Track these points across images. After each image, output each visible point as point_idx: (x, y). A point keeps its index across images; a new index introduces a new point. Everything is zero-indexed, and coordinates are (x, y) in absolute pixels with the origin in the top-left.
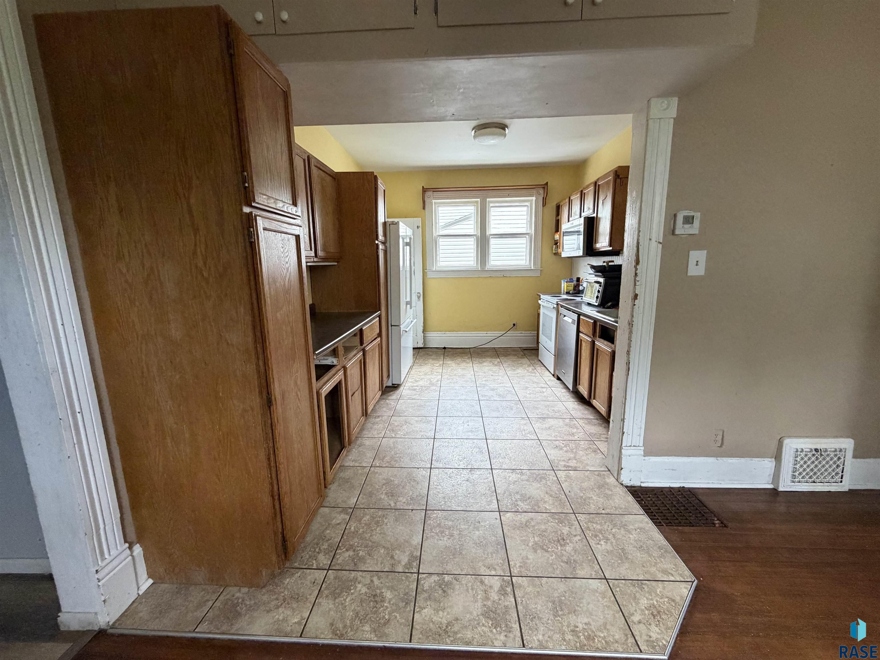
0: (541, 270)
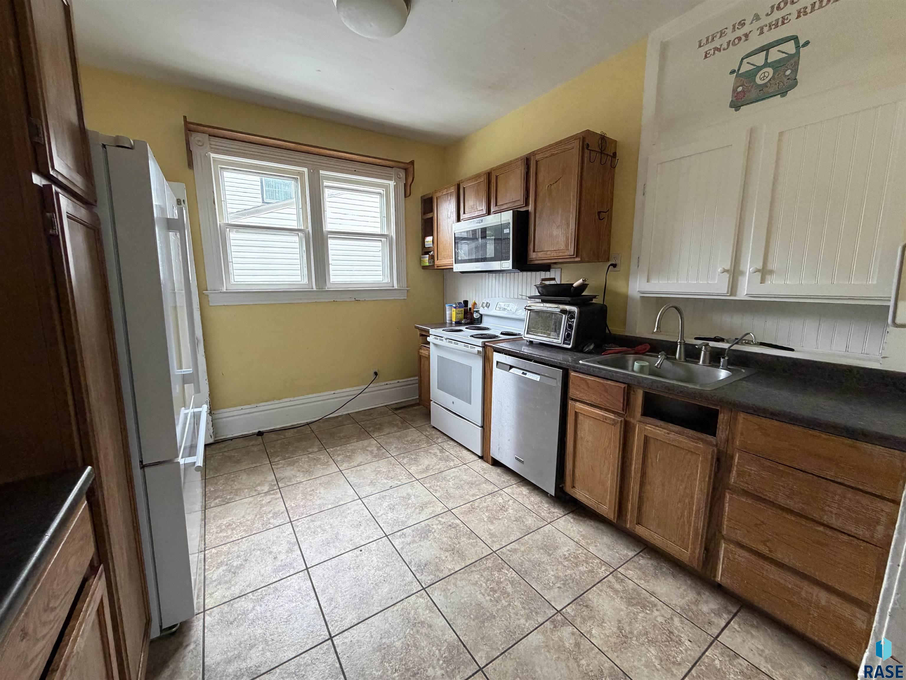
0: (408, 291)
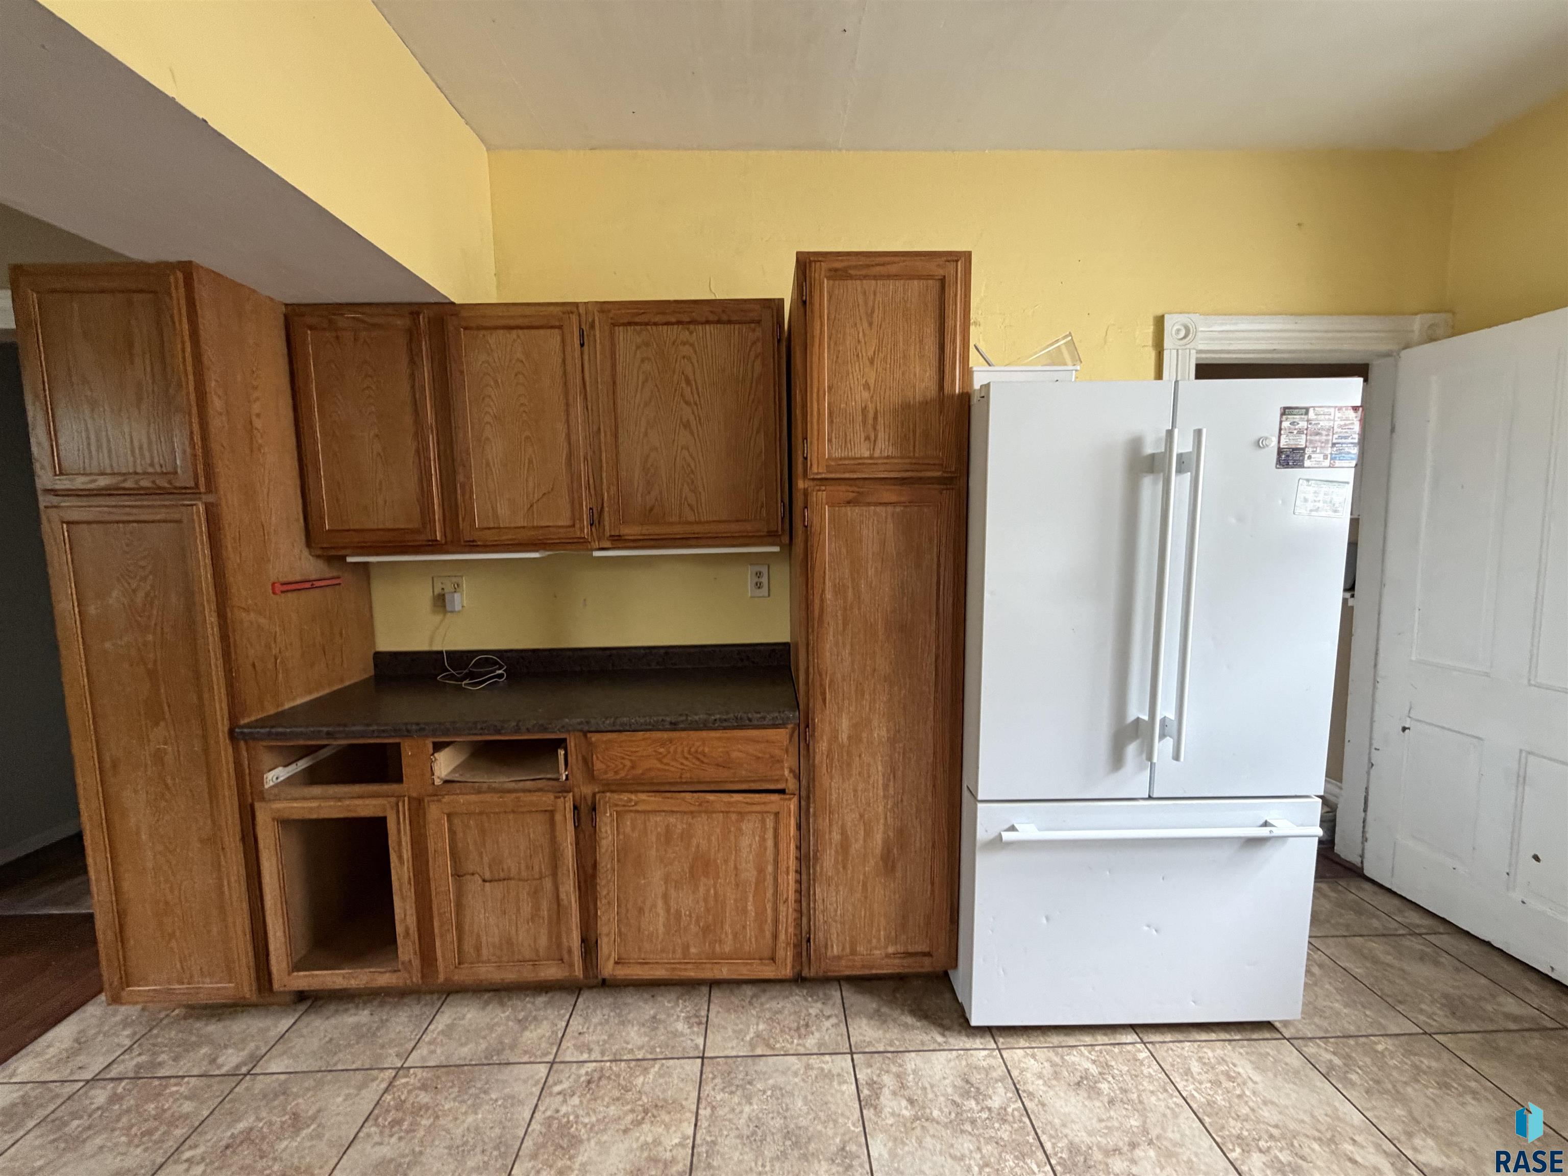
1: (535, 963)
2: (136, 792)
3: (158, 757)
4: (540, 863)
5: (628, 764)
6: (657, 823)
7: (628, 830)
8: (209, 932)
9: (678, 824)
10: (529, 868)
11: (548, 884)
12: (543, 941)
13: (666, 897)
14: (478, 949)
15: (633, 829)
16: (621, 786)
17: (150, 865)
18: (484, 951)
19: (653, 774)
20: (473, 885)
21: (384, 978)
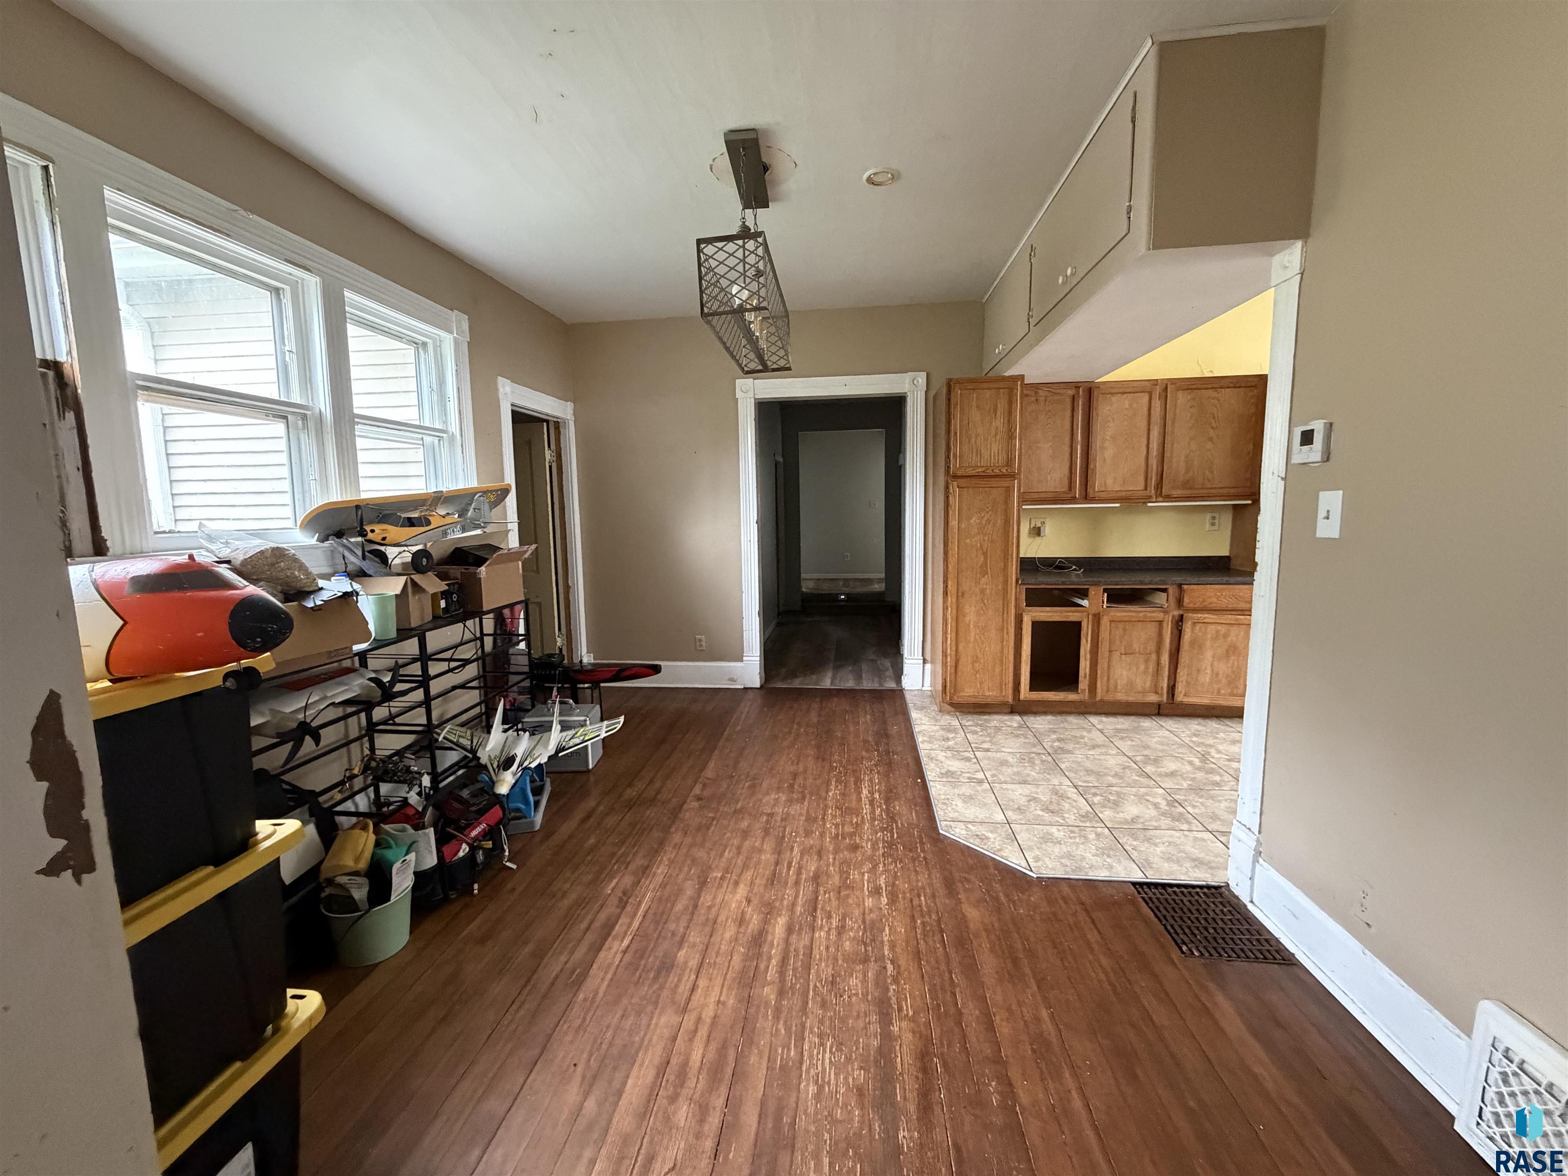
1: (1144, 692)
2: (971, 606)
3: (983, 591)
4: (1152, 646)
5: (1201, 600)
6: (1212, 629)
7: (1197, 631)
8: (994, 671)
9: (1223, 629)
10: (1145, 648)
11: (1154, 656)
12: (1148, 684)
13: (1212, 665)
14: (1116, 687)
15: (1200, 631)
16: (1195, 610)
17: (972, 640)
18: (1119, 687)
19: (1214, 605)
20: (1116, 655)
21: (1071, 697)
